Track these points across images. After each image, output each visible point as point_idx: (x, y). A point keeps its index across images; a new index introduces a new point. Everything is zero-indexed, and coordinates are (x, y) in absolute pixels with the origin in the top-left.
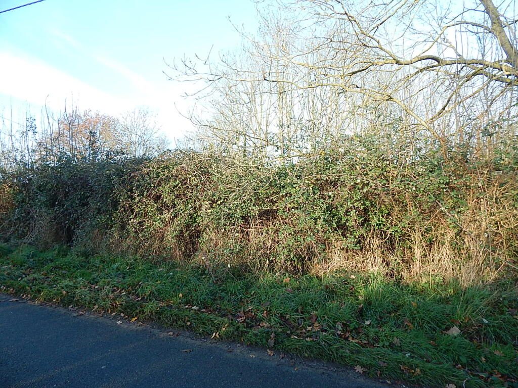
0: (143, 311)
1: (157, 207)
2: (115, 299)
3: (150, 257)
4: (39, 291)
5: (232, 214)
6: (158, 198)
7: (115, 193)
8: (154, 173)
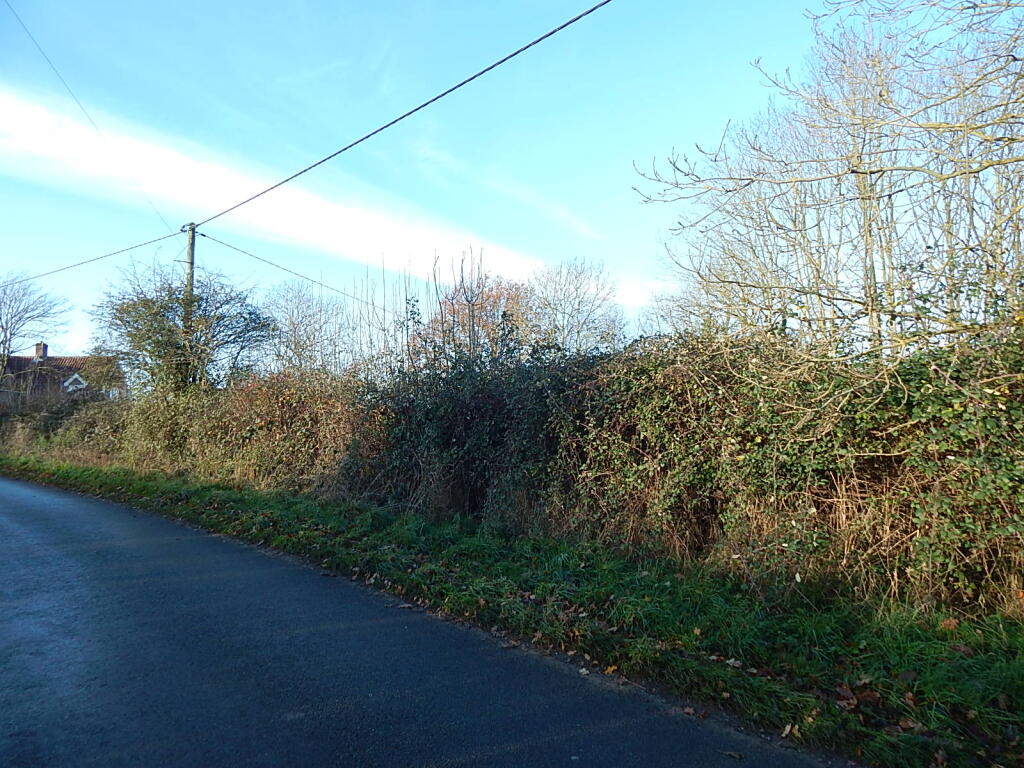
0: (627, 654)
1: (632, 449)
2: (571, 624)
3: (622, 547)
4: (442, 595)
5: (792, 465)
6: (630, 431)
7: (551, 422)
8: (620, 383)
